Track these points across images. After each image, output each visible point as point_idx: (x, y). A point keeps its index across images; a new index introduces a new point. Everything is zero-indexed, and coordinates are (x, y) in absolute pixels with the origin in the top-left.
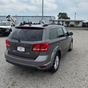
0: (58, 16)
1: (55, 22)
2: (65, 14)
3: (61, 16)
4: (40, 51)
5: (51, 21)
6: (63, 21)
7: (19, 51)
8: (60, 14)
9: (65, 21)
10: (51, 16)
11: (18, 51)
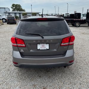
0: (12, 7)
1: (11, 14)
2: (19, 6)
3: (14, 8)
4: (69, 45)
5: (7, 13)
6: (20, 13)
7: (41, 49)
8: (13, 5)
9: (22, 13)
10: (5, 8)
11: (39, 50)
